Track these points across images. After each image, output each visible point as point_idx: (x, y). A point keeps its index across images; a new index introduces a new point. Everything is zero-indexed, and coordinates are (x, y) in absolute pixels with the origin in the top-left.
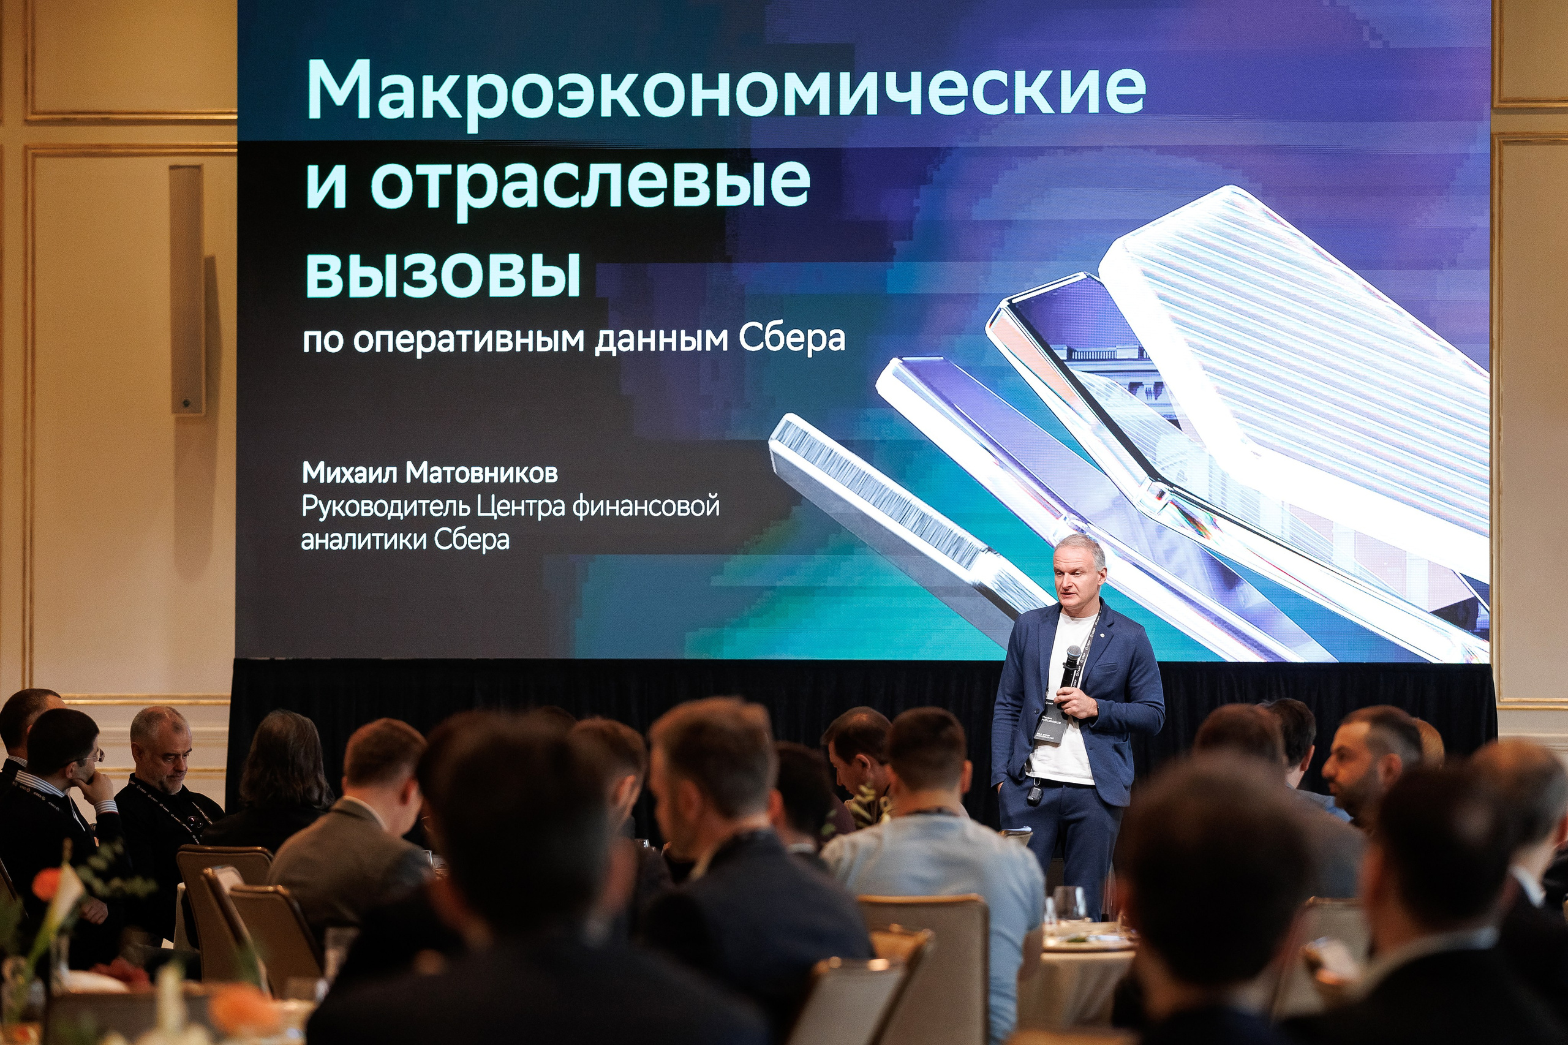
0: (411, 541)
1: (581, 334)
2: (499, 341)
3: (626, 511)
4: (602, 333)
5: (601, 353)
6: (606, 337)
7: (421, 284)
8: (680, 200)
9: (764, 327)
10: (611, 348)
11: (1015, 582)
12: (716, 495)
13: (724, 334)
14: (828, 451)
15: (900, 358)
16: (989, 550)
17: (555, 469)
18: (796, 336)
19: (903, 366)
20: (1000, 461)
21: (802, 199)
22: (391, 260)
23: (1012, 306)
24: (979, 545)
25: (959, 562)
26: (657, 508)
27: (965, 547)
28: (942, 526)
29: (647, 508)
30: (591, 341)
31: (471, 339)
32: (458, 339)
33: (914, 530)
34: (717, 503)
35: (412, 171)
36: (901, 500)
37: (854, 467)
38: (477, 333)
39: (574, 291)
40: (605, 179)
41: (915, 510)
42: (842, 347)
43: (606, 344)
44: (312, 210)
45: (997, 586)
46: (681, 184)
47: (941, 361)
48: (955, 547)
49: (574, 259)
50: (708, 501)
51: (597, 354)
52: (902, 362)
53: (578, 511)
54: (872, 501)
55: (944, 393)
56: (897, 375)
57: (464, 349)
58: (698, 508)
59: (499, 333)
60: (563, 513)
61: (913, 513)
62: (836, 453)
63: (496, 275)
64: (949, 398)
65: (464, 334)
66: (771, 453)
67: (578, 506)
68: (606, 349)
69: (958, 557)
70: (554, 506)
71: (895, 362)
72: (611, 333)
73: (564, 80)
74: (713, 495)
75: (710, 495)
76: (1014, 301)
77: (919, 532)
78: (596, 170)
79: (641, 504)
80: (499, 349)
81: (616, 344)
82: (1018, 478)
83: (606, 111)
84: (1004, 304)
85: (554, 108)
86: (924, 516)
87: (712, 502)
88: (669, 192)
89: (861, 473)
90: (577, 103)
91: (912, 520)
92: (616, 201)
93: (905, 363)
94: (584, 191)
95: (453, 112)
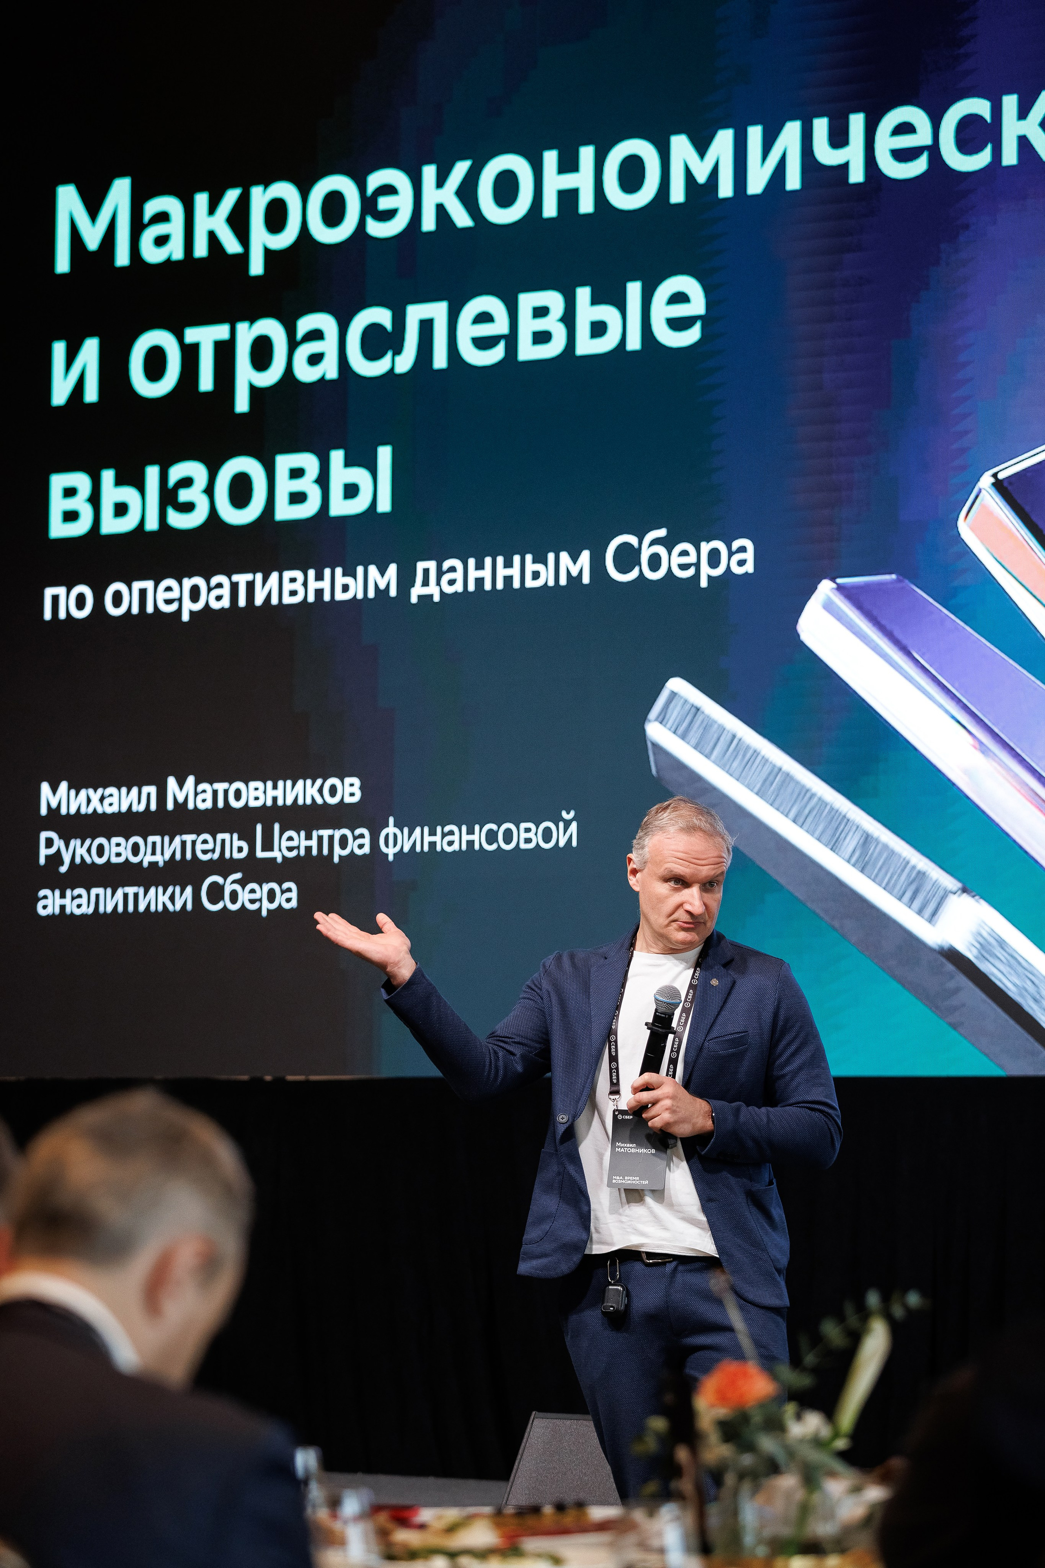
0: (172, 898)
1: (392, 569)
2: (287, 587)
3: (450, 843)
4: (421, 566)
5: (420, 597)
6: (426, 572)
7: (188, 507)
8: (527, 352)
9: (640, 543)
10: (433, 590)
11: (1002, 943)
12: (572, 813)
13: (585, 556)
14: (729, 737)
15: (833, 580)
16: (964, 890)
17: (356, 781)
18: (684, 553)
19: (836, 592)
20: (981, 743)
21: (693, 335)
22: (152, 473)
23: (999, 485)
24: (949, 882)
25: (920, 912)
26: (491, 837)
27: (927, 887)
28: (892, 853)
29: (479, 837)
30: (406, 580)
31: (251, 586)
32: (234, 587)
33: (853, 860)
34: (574, 826)
35: (180, 337)
36: (834, 812)
37: (765, 761)
38: (259, 577)
39: (384, 505)
40: (426, 326)
41: (854, 828)
42: (749, 568)
43: (426, 583)
44: (59, 408)
45: (975, 951)
46: (527, 325)
47: (893, 582)
48: (913, 887)
49: (385, 454)
50: (561, 825)
51: (414, 600)
52: (834, 586)
53: (387, 844)
54: (792, 814)
55: (898, 634)
56: (828, 606)
57: (242, 602)
58: (547, 835)
59: (287, 575)
60: (366, 850)
61: (851, 834)
62: (740, 740)
63: (285, 486)
64: (905, 641)
65: (242, 579)
66: (649, 745)
67: (387, 837)
68: (425, 591)
69: (917, 904)
70: (355, 838)
71: (826, 587)
72: (432, 565)
73: (375, 180)
74: (568, 813)
75: (564, 814)
76: (1001, 476)
77: (860, 865)
78: (415, 313)
79: (471, 832)
80: (287, 600)
81: (438, 583)
82: (1009, 770)
83: (429, 223)
84: (986, 481)
85: (362, 224)
86: (867, 839)
87: (567, 824)
88: (511, 340)
89: (776, 770)
90: (389, 215)
91: (851, 843)
92: (440, 360)
93: (840, 588)
94: (398, 351)
95: (231, 245)
